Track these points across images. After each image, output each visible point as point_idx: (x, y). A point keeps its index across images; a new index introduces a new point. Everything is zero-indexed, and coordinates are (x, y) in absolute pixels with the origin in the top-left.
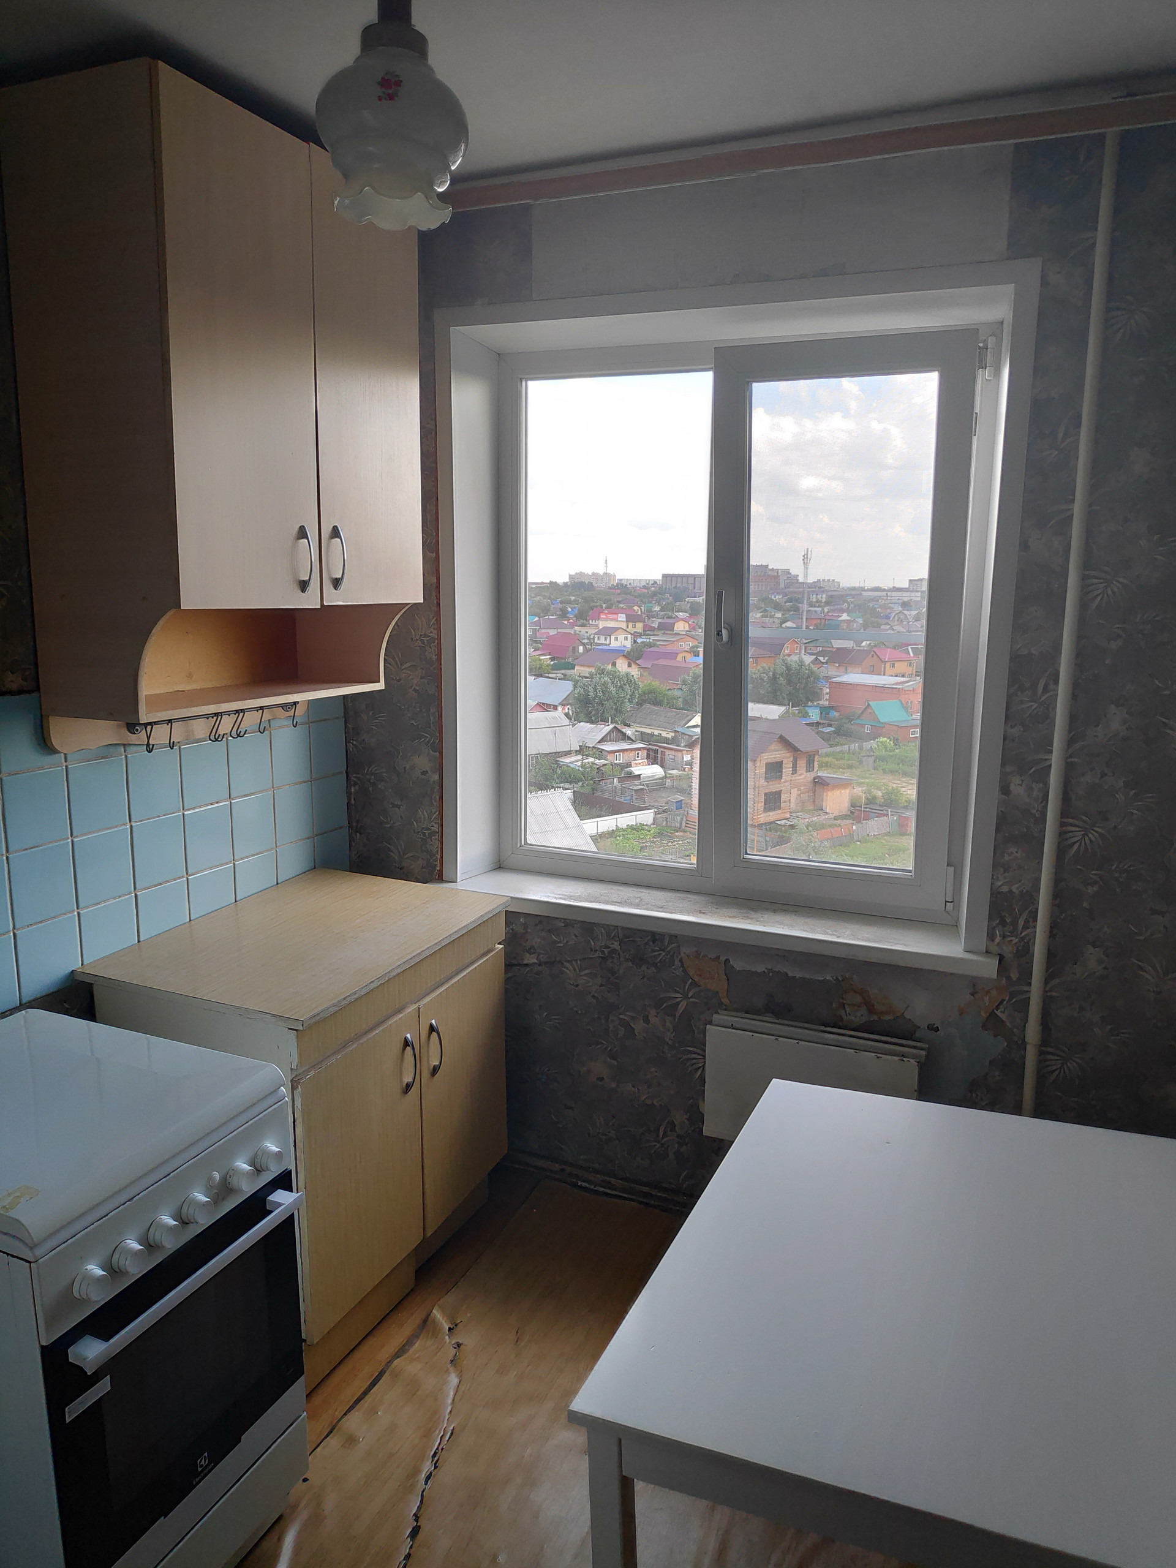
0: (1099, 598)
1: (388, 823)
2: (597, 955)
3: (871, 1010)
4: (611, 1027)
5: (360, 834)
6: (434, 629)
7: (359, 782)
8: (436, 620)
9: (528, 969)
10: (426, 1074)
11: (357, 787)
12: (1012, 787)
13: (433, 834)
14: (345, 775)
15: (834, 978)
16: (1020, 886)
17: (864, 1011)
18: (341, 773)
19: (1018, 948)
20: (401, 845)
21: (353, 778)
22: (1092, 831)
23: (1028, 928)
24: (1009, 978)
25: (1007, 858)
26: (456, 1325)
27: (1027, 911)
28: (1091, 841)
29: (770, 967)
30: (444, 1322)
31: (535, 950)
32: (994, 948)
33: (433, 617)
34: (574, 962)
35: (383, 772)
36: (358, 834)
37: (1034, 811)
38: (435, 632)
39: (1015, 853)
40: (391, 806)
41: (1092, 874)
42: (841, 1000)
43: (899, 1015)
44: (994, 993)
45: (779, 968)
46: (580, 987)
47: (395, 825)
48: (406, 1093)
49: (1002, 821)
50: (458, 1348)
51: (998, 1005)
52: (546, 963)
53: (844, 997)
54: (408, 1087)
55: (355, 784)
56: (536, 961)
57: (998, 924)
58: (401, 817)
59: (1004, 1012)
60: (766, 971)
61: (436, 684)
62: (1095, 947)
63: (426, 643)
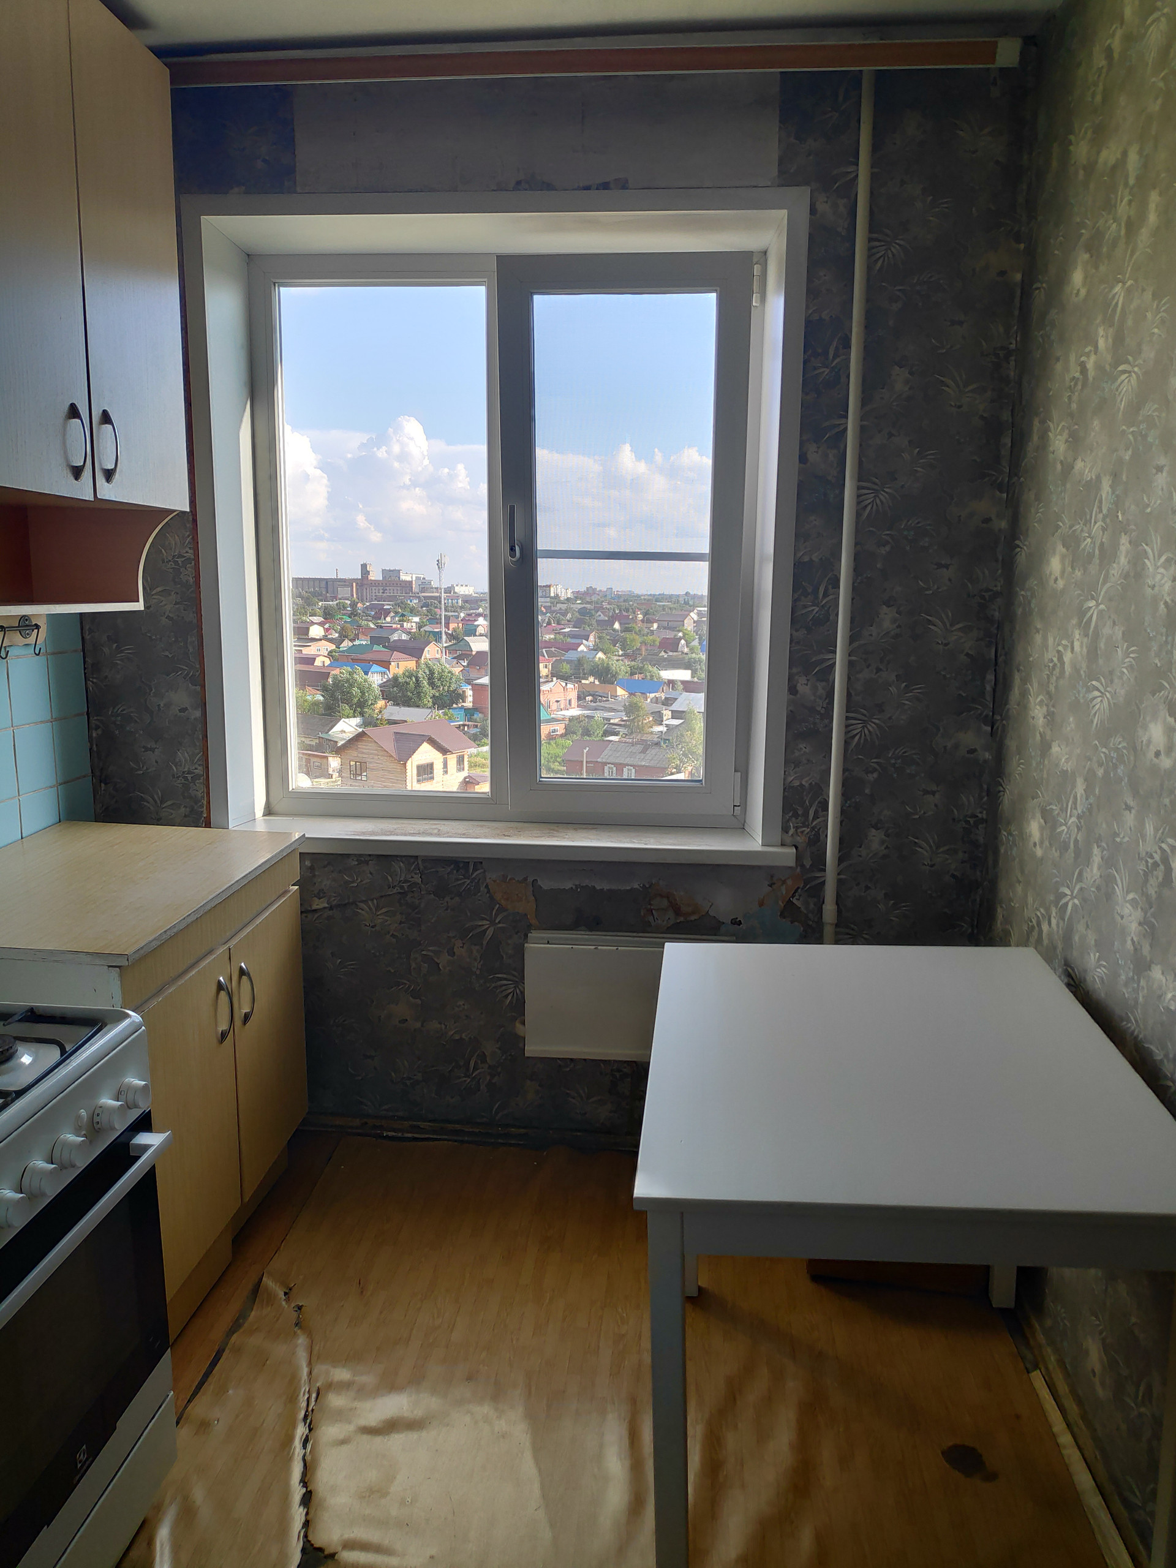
0: (870, 506)
1: (139, 769)
2: (395, 891)
3: (677, 912)
4: (413, 965)
5: (106, 784)
6: (190, 548)
7: (101, 726)
8: (193, 537)
9: (316, 916)
10: (238, 1022)
11: (100, 732)
12: (800, 688)
13: (196, 777)
14: (86, 716)
15: (641, 885)
16: (810, 779)
17: (670, 914)
18: (82, 714)
19: (809, 838)
20: (158, 794)
21: (93, 722)
22: (870, 723)
23: (818, 818)
24: (803, 866)
25: (797, 754)
26: (290, 1289)
27: (817, 802)
28: (869, 731)
29: (577, 883)
30: (277, 1289)
31: (325, 893)
32: (788, 840)
33: (189, 536)
34: (370, 902)
35: (132, 712)
36: (103, 785)
37: (819, 709)
38: (191, 551)
39: (804, 748)
40: (143, 750)
41: (872, 762)
42: (649, 906)
43: (704, 914)
44: (789, 882)
45: (586, 882)
46: (377, 928)
47: (150, 770)
48: (222, 1043)
49: (792, 719)
50: (299, 1311)
51: (794, 893)
52: (338, 906)
53: (652, 903)
54: (224, 1035)
55: (97, 728)
56: (327, 905)
57: (791, 817)
58: (157, 762)
59: (799, 900)
60: (574, 887)
61: (194, 610)
62: (877, 829)
63: (181, 565)
